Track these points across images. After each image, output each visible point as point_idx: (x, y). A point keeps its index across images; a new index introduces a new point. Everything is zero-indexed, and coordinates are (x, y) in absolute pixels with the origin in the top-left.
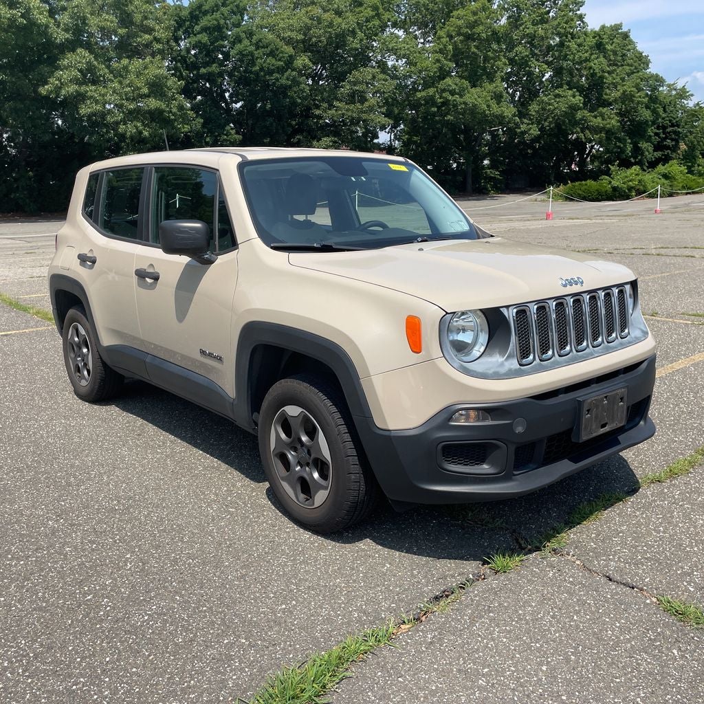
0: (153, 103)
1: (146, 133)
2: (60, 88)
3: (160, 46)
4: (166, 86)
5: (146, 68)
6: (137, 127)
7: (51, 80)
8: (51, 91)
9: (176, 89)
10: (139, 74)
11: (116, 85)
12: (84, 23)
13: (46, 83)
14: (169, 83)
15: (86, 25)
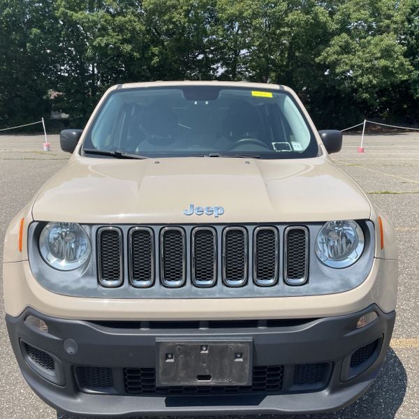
0: (383, 62)
1: (375, 82)
2: (327, 58)
3: (395, 26)
4: (394, 51)
5: (382, 40)
6: (369, 78)
7: (322, 53)
8: (322, 60)
9: (401, 53)
10: (376, 45)
11: (361, 53)
12: (349, 18)
13: (320, 55)
14: (396, 49)
15: (350, 18)
